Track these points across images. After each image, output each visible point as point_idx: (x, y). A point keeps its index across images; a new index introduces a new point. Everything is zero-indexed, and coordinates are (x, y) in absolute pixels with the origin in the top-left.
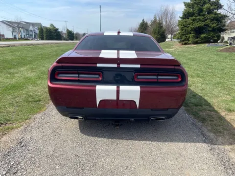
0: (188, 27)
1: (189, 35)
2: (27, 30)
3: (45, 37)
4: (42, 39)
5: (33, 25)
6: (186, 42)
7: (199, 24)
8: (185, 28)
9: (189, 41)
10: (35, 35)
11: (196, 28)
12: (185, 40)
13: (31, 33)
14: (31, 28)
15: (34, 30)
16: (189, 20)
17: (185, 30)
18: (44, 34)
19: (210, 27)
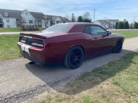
2: (110, 24)
3: (118, 27)
4: (117, 28)
5: (113, 21)
10: (113, 27)
13: (111, 25)
14: (112, 23)
15: (113, 24)
18: (118, 26)
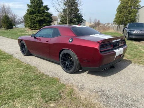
0: (35, 19)
1: (36, 24)
6: (35, 28)
7: (41, 18)
8: (33, 20)
9: (36, 27)
11: (40, 20)
12: (34, 27)
16: (34, 16)
17: (33, 21)
19: (46, 20)
